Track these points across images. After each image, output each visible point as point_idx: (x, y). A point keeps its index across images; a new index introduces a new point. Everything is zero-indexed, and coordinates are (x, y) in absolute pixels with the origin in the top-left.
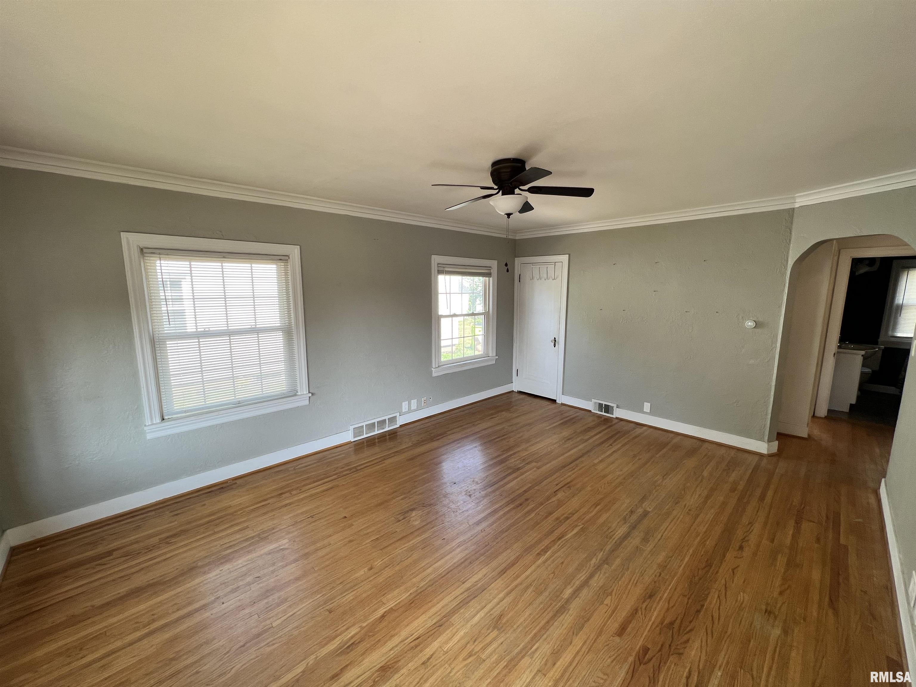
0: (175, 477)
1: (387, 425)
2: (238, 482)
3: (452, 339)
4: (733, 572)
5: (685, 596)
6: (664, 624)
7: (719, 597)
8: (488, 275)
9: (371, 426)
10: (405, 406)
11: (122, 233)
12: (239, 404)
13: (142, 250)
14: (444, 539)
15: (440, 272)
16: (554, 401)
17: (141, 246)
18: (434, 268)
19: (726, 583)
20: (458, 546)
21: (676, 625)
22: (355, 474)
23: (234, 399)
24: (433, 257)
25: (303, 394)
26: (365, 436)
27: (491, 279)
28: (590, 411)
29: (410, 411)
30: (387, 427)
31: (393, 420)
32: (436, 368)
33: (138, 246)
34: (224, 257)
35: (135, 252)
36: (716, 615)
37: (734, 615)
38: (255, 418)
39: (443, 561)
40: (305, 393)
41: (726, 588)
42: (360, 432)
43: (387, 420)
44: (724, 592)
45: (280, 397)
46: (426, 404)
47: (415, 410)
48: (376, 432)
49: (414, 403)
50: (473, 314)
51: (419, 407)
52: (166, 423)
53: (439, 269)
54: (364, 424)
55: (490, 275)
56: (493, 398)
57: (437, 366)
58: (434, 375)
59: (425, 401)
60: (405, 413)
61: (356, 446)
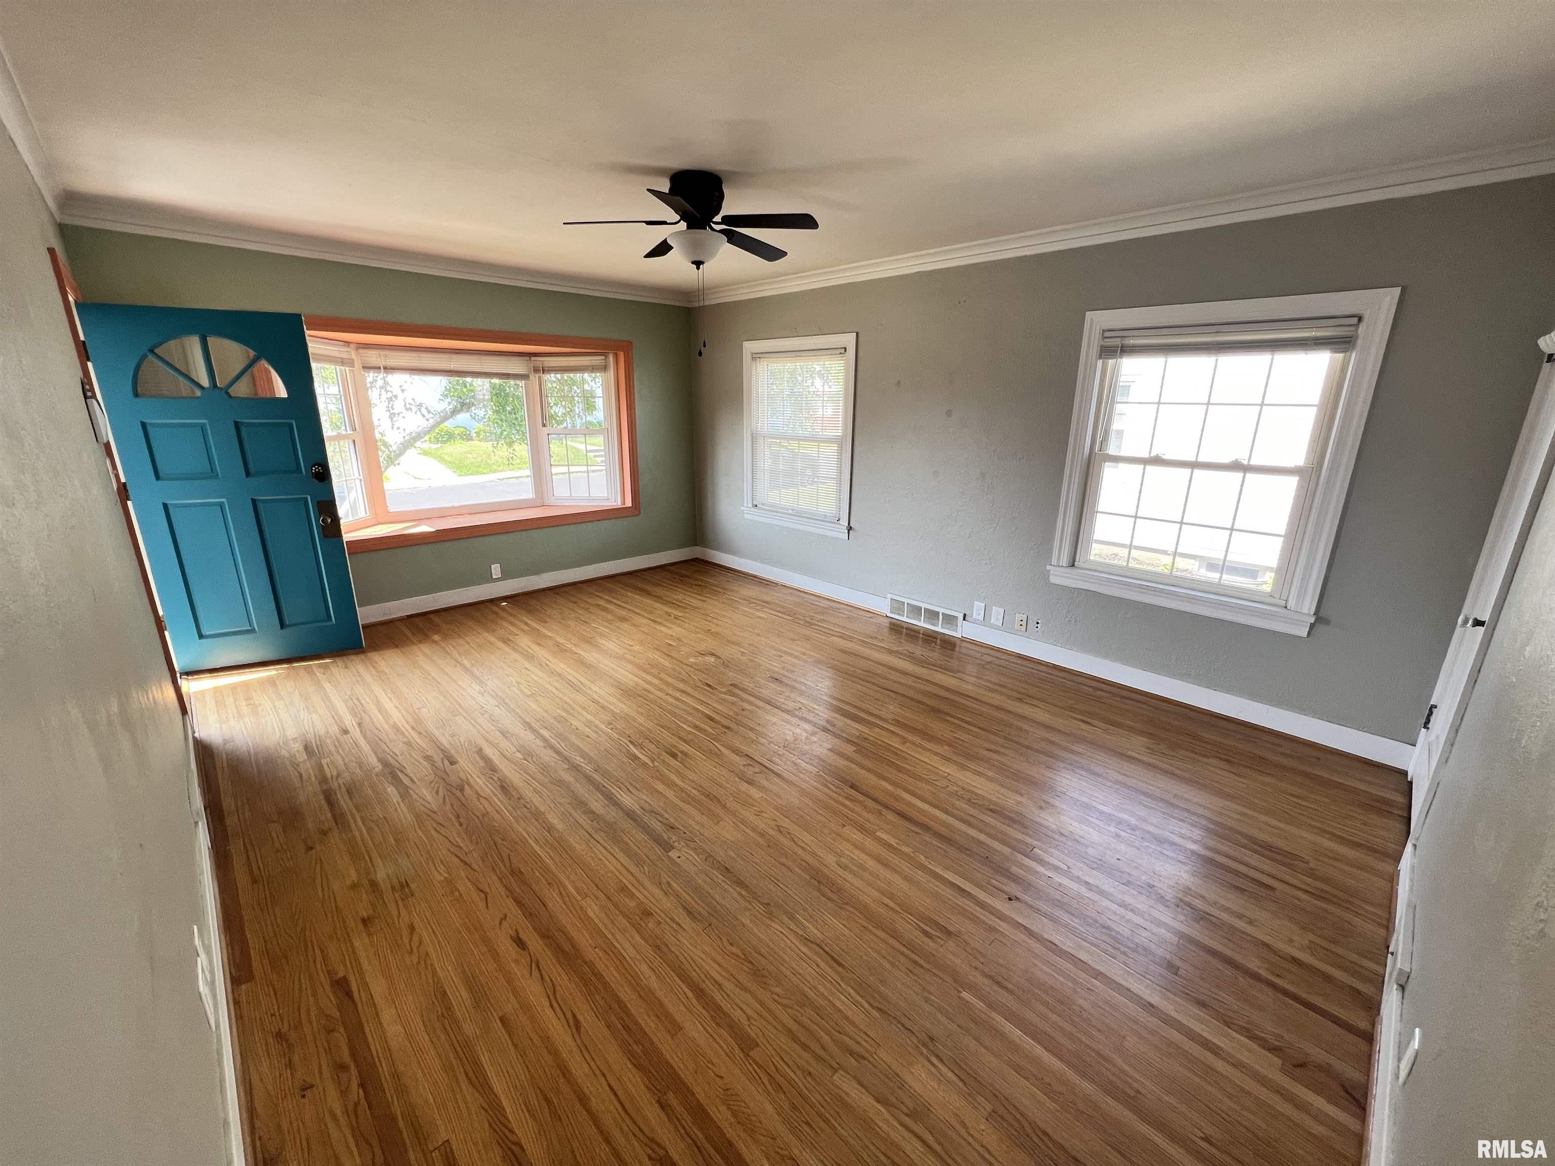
1: (940, 622)
2: (779, 587)
3: (1136, 517)
4: (482, 891)
5: (483, 815)
6: (466, 786)
7: (460, 847)
9: (917, 611)
10: (978, 609)
11: (744, 342)
13: (753, 355)
15: (1108, 351)
17: (753, 352)
18: (1089, 343)
19: (472, 868)
21: (458, 794)
24: (1088, 313)
25: (844, 525)
26: (905, 619)
27: (1354, 355)
29: (986, 621)
30: (940, 626)
31: (950, 620)
32: (1060, 566)
33: (751, 352)
34: (798, 356)
36: (442, 830)
37: (429, 847)
38: (803, 532)
41: (466, 864)
42: (898, 609)
43: (941, 615)
44: (462, 857)
45: (824, 519)
46: (1024, 628)
47: (997, 628)
48: (922, 623)
49: (997, 614)
50: (1236, 466)
51: (1005, 626)
52: (754, 510)
53: (1110, 342)
54: (906, 601)
55: (1349, 342)
56: (1261, 730)
57: (1065, 561)
58: (1053, 579)
59: (1024, 623)
60: (975, 622)
61: (892, 624)
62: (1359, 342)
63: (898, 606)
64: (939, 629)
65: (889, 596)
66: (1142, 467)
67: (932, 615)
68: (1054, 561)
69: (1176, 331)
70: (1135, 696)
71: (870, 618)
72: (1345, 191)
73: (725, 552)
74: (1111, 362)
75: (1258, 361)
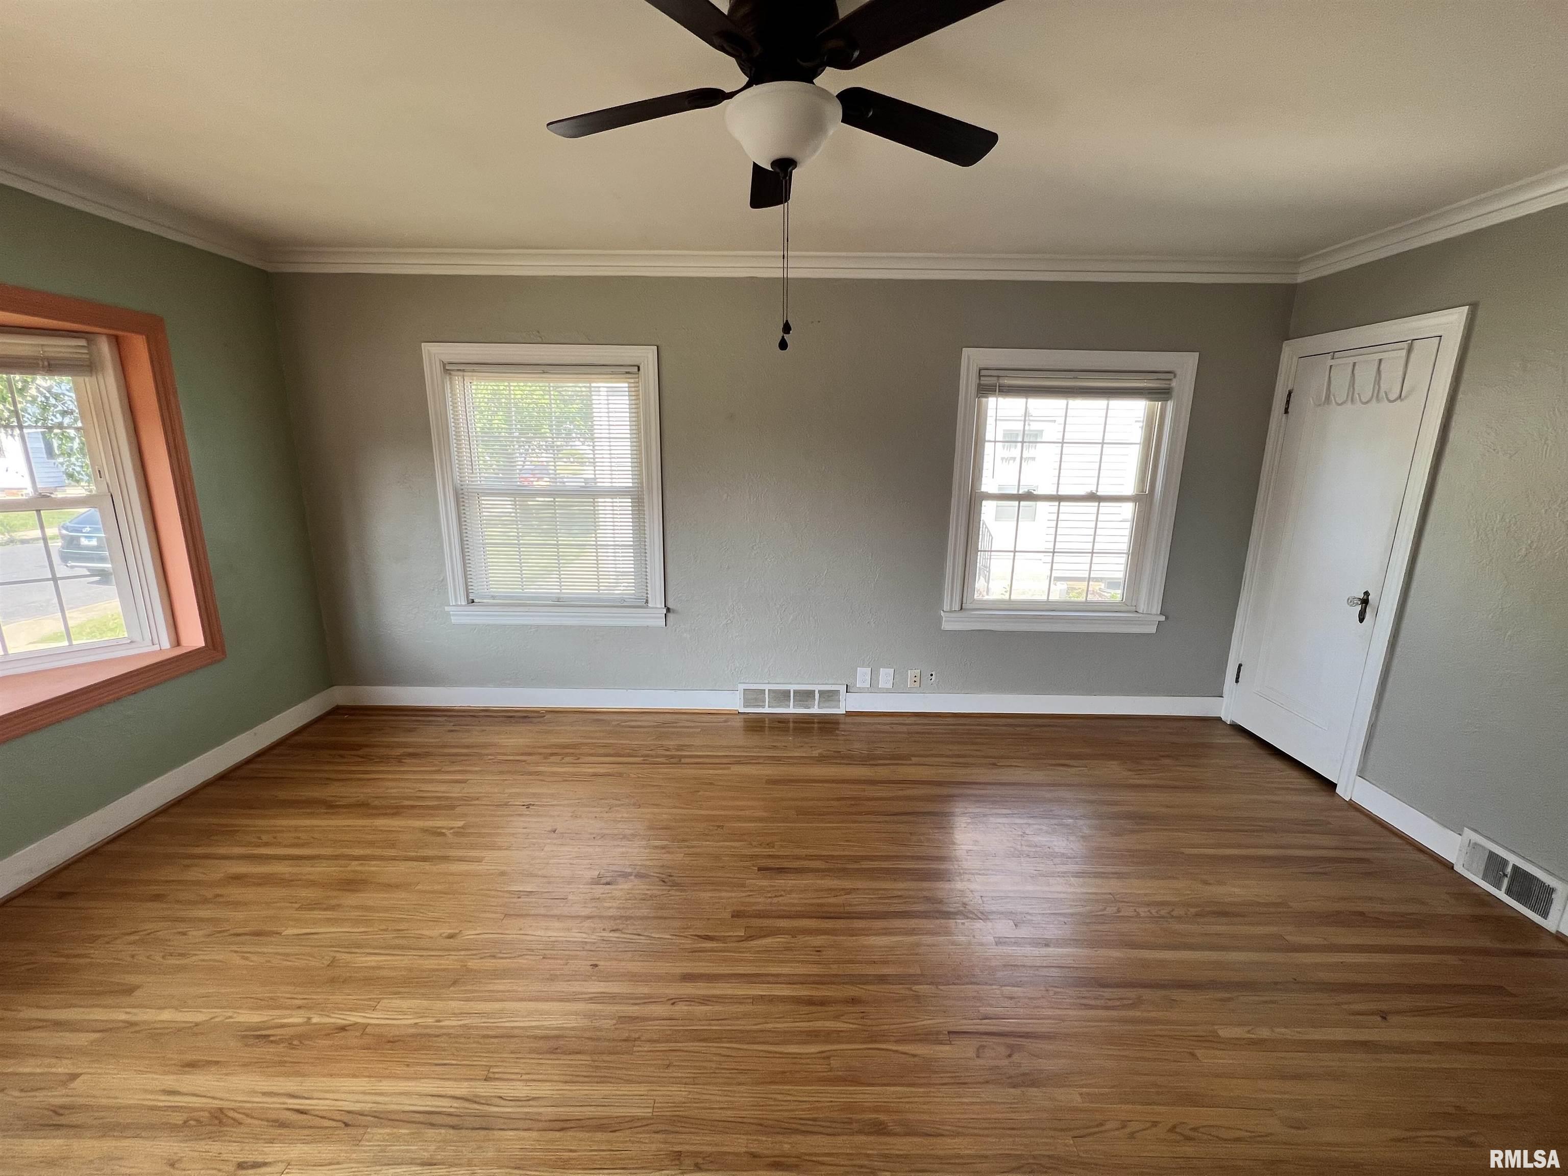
0: (481, 682)
1: (816, 702)
2: (548, 716)
3: (1019, 551)
8: (1161, 394)
9: (782, 696)
10: (863, 676)
11: (423, 344)
12: (560, 602)
13: (444, 365)
14: (596, 966)
15: (985, 390)
16: (1331, 786)
17: (445, 361)
18: (967, 381)
20: (591, 999)
22: (667, 768)
23: (558, 593)
24: (967, 352)
25: (656, 608)
26: (767, 710)
27: (1170, 405)
28: (1450, 867)
29: (873, 687)
30: (816, 707)
31: (829, 696)
32: (951, 611)
33: (440, 360)
34: (544, 373)
35: (438, 368)
38: (581, 628)
39: (497, 1006)
40: (659, 606)
42: (756, 699)
43: (817, 692)
45: (621, 604)
46: (917, 684)
47: (888, 691)
48: (792, 709)
49: (886, 677)
50: (1092, 497)
51: (898, 688)
52: (472, 608)
53: (985, 381)
54: (767, 687)
55: (1168, 393)
56: (1134, 718)
57: (957, 607)
58: (946, 626)
59: (917, 679)
60: (861, 691)
61: (746, 721)
62: (1174, 394)
63: (754, 696)
64: (815, 710)
65: (741, 687)
66: (1016, 503)
67: (805, 696)
68: (946, 607)
69: (1048, 374)
70: (1040, 721)
71: (725, 721)
72: (1169, 270)
73: (411, 684)
74: (984, 400)
75: (1097, 405)
